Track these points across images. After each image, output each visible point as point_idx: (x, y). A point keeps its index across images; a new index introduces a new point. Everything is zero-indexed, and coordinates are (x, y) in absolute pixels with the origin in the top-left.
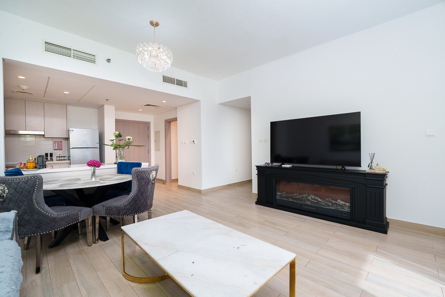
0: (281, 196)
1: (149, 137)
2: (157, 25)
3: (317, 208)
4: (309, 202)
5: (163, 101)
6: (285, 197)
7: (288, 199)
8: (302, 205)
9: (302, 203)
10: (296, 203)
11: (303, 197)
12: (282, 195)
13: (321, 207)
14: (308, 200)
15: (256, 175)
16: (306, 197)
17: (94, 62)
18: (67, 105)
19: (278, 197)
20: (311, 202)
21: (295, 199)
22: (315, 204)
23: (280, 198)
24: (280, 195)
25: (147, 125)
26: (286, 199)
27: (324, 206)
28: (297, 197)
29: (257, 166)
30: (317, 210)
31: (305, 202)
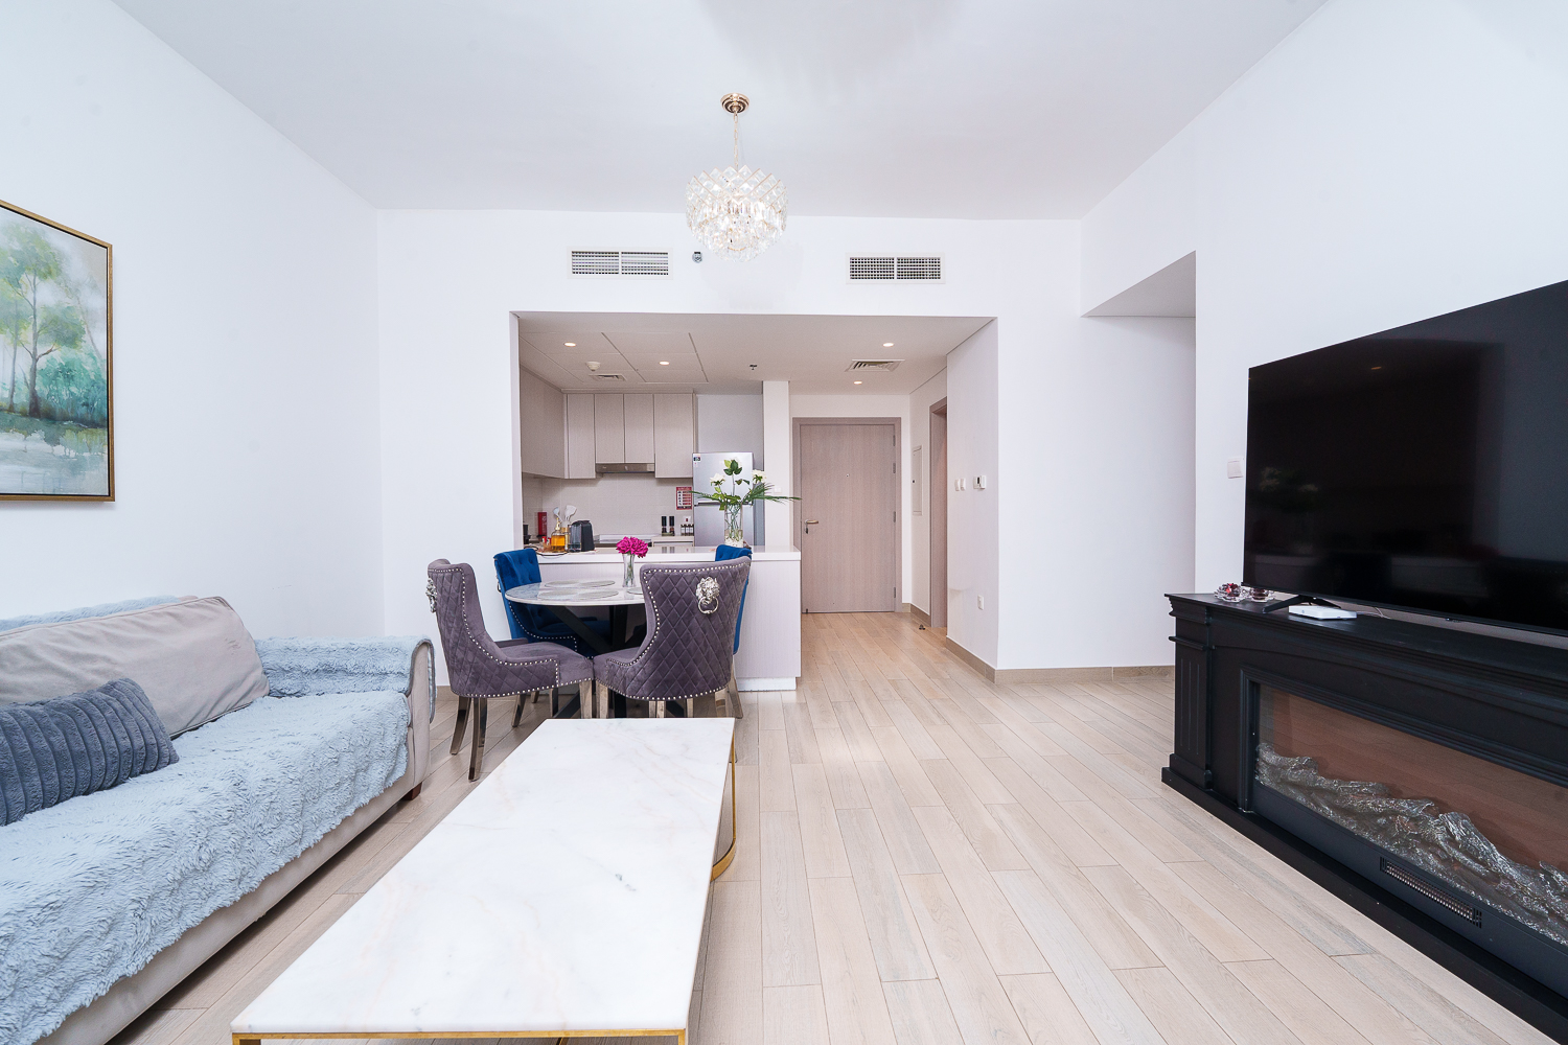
0: (1279, 773)
1: (895, 468)
2: (742, 105)
3: (1479, 910)
4: (1435, 854)
5: (885, 345)
6: (1294, 785)
7: (1312, 800)
8: (1382, 860)
9: (1386, 846)
10: (1351, 834)
11: (1395, 813)
12: (1284, 768)
13: (1514, 921)
14: (1429, 844)
15: (1171, 638)
16: (1415, 819)
17: (664, 271)
18: (695, 392)
19: (1265, 778)
20: (1449, 861)
21: (1348, 812)
22: (1470, 884)
23: (1273, 786)
24: (1272, 767)
25: (891, 426)
26: (1301, 799)
27: (1538, 917)
28: (1357, 803)
29: (1174, 599)
30: (1480, 925)
31: (1409, 851)
